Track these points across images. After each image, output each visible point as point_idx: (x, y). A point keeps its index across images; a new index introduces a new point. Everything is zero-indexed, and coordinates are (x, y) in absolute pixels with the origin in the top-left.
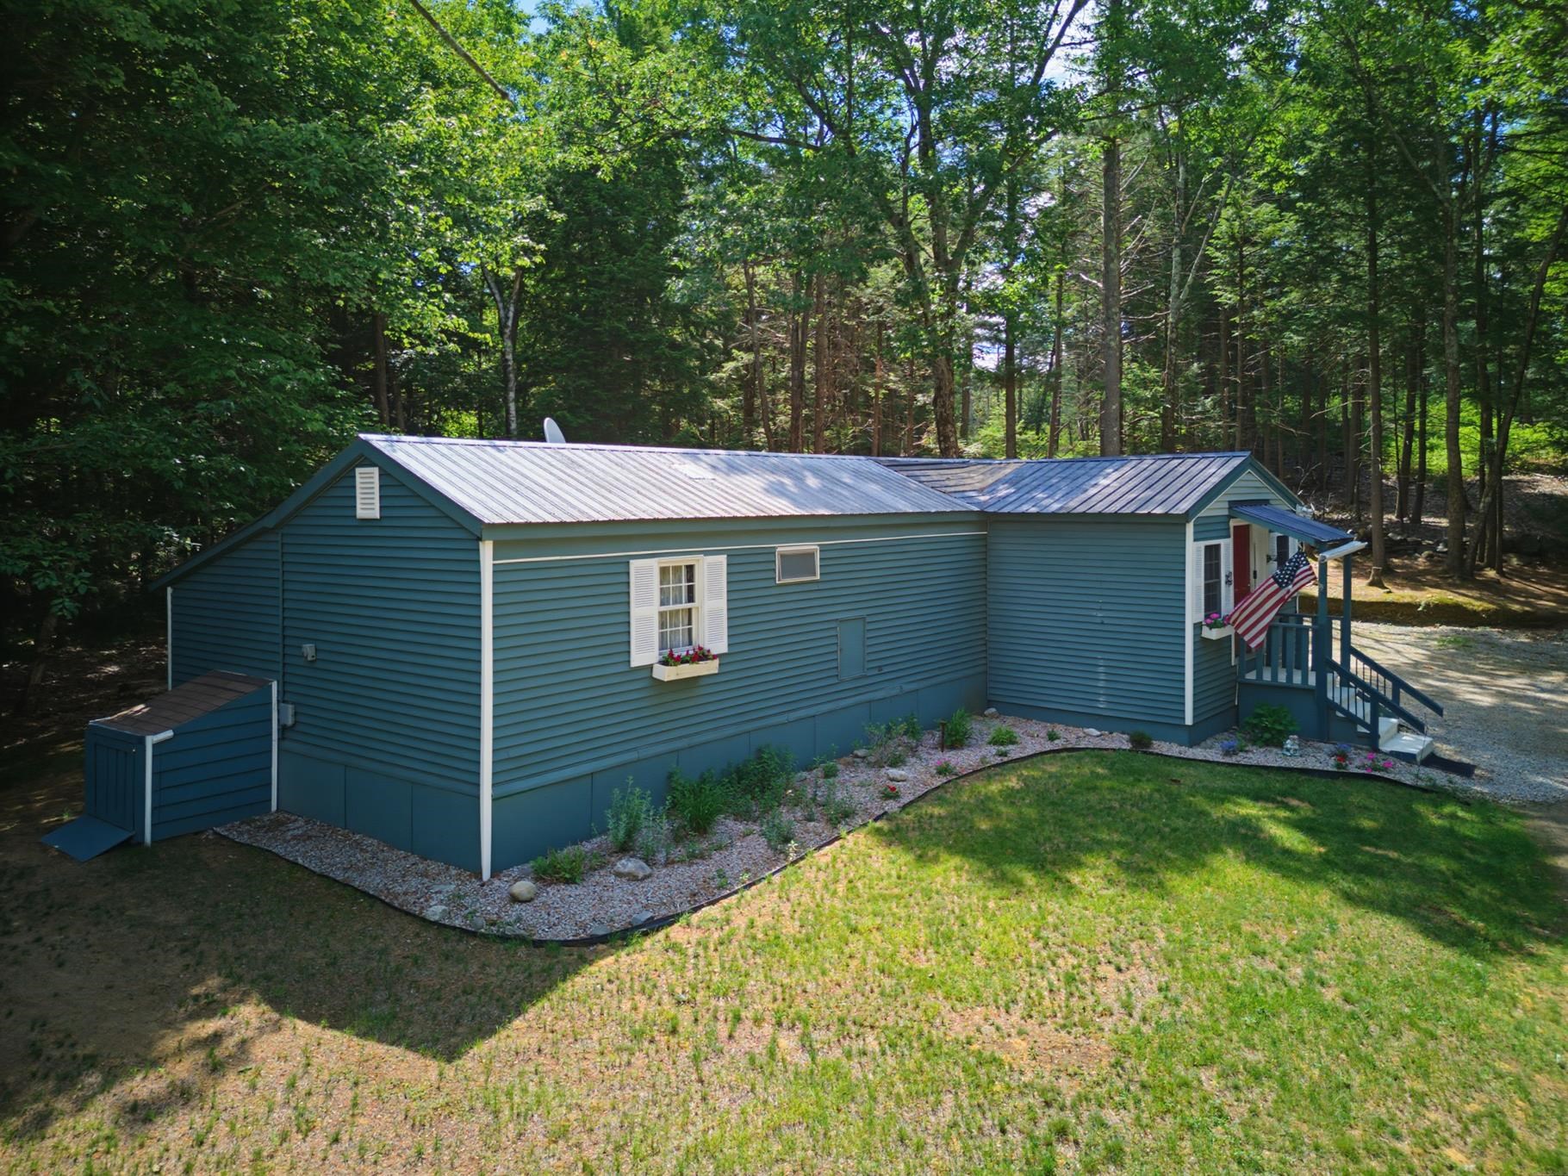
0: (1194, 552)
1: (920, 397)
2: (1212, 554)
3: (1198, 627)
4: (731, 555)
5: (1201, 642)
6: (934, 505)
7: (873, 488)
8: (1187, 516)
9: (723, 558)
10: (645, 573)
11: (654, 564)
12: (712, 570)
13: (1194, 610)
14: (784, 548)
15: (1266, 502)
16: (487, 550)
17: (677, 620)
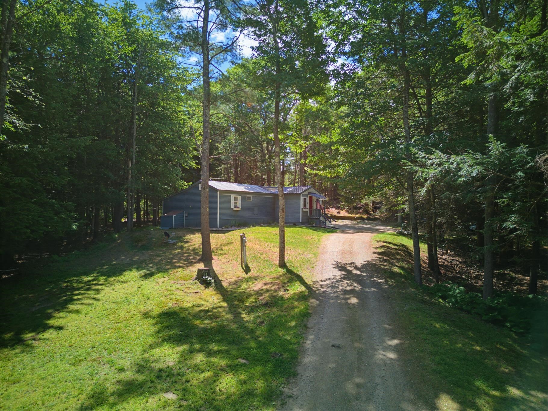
0: (302, 199)
1: (264, 176)
2: (305, 200)
3: (302, 209)
4: (242, 196)
5: (303, 211)
6: (267, 192)
7: (258, 189)
8: (301, 193)
10: (233, 197)
11: (234, 196)
12: (239, 198)
13: (302, 206)
14: (247, 196)
15: (315, 193)
16: (218, 193)
17: (236, 204)
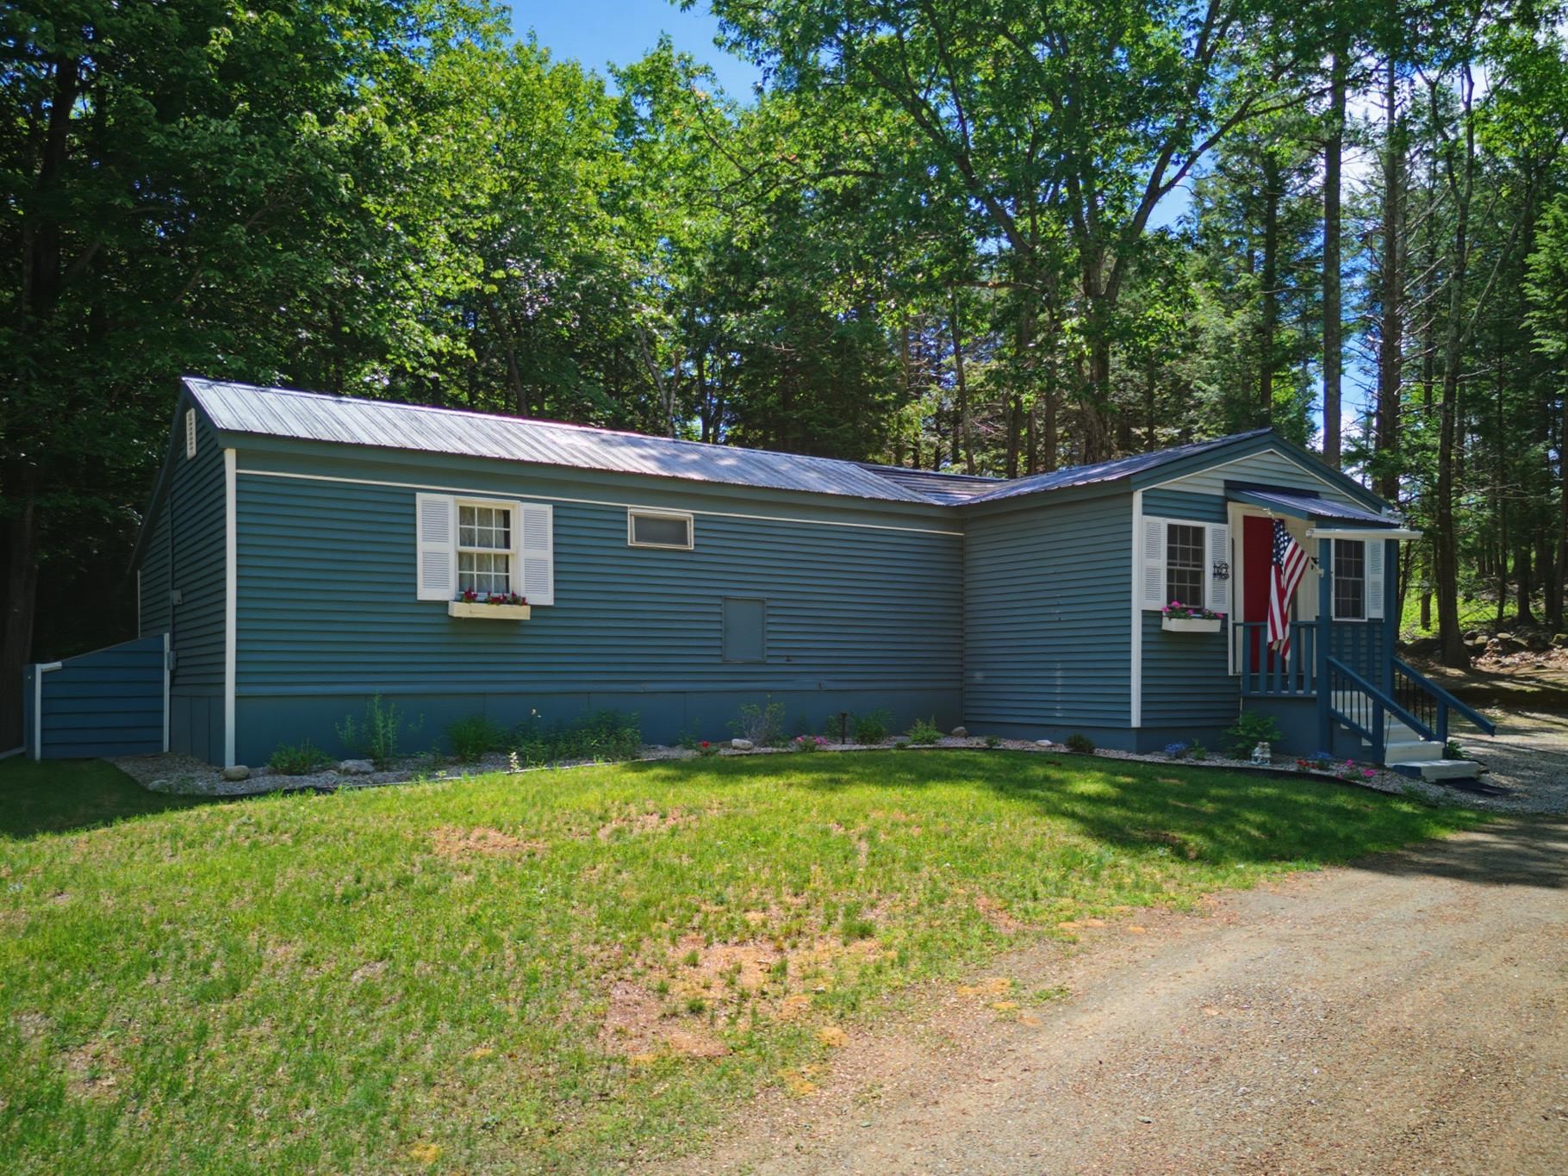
0: (1147, 528)
2: (1185, 536)
3: (1151, 617)
4: (557, 506)
5: (1157, 634)
9: (549, 509)
10: (438, 508)
11: (451, 502)
12: (533, 518)
13: (1146, 594)
14: (635, 509)
16: (230, 458)
17: (488, 564)
